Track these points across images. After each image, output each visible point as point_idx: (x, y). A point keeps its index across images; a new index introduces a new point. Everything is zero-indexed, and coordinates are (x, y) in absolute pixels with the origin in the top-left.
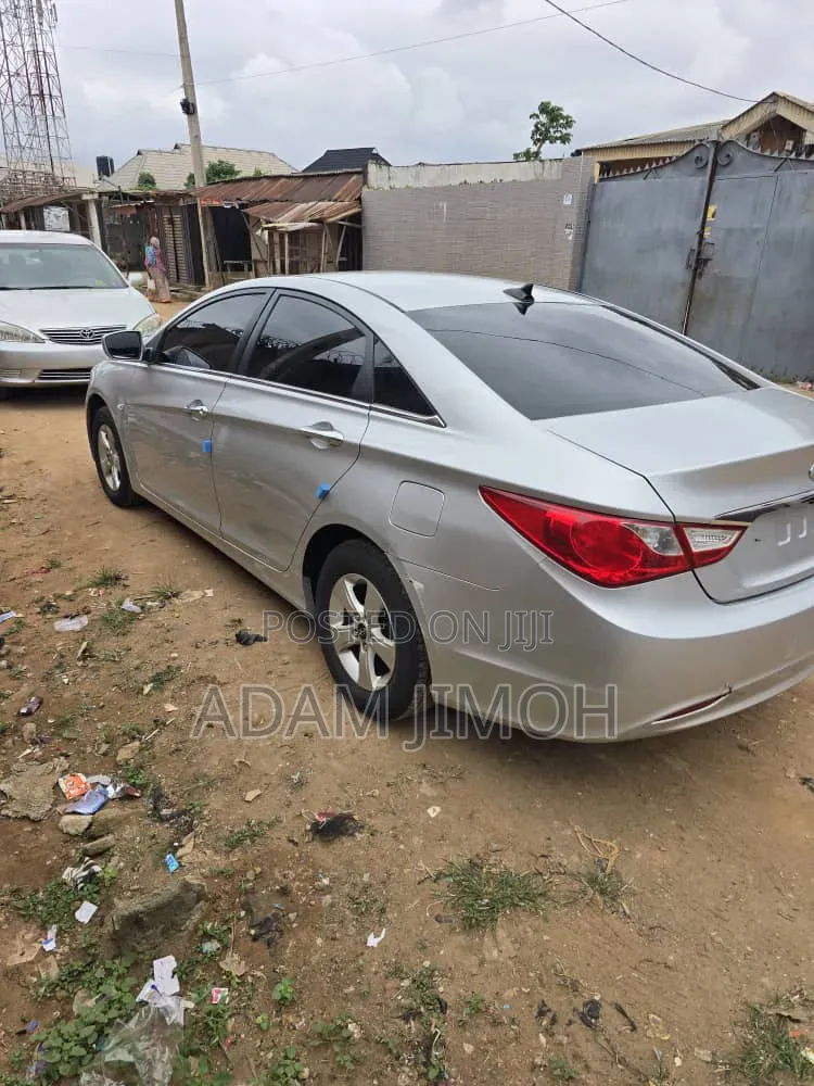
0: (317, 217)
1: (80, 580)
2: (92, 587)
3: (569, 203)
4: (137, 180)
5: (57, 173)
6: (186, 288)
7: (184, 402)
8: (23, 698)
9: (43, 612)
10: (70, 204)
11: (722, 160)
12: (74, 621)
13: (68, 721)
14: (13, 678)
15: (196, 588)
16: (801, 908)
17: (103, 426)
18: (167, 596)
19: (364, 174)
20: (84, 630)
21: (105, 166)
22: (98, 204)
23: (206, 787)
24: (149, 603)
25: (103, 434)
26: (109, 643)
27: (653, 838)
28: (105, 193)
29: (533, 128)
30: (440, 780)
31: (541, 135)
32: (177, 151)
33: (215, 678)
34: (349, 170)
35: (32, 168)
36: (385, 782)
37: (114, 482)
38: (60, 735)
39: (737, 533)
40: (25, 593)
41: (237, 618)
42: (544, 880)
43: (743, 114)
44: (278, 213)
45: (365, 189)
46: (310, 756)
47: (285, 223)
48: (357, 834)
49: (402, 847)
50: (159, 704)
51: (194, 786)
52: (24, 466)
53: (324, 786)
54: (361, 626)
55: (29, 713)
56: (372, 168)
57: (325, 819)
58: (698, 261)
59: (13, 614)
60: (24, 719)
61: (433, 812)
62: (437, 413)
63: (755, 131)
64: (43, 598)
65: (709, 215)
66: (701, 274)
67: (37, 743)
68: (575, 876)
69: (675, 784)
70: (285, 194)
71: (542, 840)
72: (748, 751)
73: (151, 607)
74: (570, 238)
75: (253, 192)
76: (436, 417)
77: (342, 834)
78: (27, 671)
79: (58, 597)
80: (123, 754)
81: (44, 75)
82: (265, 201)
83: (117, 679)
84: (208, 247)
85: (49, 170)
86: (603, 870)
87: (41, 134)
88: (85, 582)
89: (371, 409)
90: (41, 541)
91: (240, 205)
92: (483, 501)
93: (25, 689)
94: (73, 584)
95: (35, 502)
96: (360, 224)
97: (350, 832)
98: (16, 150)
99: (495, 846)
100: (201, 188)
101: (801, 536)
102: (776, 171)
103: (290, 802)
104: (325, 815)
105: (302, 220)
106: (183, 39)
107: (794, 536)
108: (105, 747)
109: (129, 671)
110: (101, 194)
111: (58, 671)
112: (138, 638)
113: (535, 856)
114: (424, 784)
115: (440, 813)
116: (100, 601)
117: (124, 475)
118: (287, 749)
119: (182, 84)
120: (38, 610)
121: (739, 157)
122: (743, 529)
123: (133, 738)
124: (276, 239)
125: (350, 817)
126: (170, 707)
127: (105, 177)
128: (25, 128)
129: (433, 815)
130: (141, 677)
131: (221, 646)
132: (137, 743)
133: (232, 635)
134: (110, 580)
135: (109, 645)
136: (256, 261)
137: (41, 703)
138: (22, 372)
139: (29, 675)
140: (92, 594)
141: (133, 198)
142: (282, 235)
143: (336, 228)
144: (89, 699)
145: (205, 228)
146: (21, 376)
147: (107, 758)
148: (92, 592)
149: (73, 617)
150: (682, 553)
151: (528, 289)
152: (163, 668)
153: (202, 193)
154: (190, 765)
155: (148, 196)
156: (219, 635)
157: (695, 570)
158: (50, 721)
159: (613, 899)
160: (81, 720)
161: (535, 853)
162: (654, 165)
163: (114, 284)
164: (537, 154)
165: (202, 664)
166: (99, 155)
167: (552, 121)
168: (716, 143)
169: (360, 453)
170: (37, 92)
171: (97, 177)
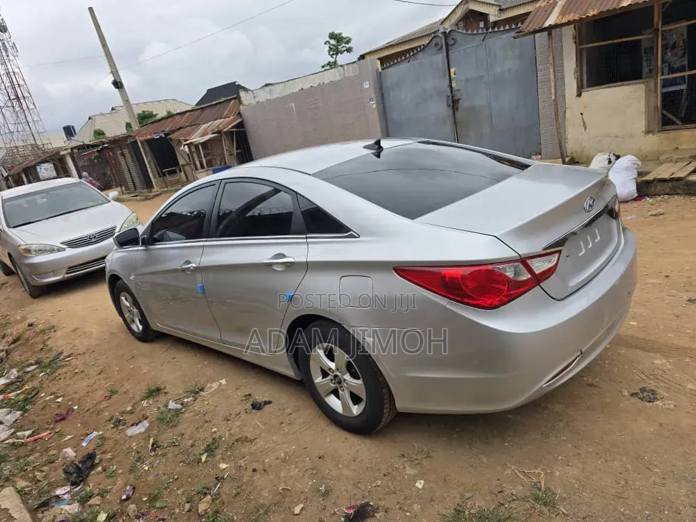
0: (216, 130)
1: (134, 397)
2: (144, 400)
3: (368, 87)
4: (93, 134)
5: (39, 143)
6: (141, 192)
7: (178, 264)
8: (121, 489)
9: (116, 426)
10: (53, 160)
11: (451, 42)
12: (138, 427)
13: (157, 495)
14: (109, 477)
15: (213, 381)
16: (666, 476)
17: (122, 293)
18: (196, 392)
19: (238, 98)
20: (147, 430)
21: (69, 131)
22: (72, 155)
23: (266, 513)
24: (186, 400)
25: (123, 298)
26: (167, 435)
27: (561, 459)
28: (75, 148)
29: (328, 49)
30: (417, 462)
31: (335, 51)
32: (114, 111)
33: (247, 437)
34: (229, 98)
35: (21, 144)
36: (382, 474)
37: (137, 327)
38: (154, 507)
39: (557, 255)
40: (100, 417)
41: (247, 393)
42: (506, 508)
43: (451, 14)
44: (190, 134)
45: (241, 108)
46: (327, 471)
47: (197, 138)
48: (376, 514)
49: (408, 514)
50: (215, 466)
51: (257, 514)
52: (73, 333)
53: (343, 488)
54: (336, 376)
55: (128, 498)
56: (242, 94)
57: (352, 511)
58: (454, 101)
59: (95, 433)
60: (126, 503)
61: (420, 484)
62: (351, 230)
63: (460, 21)
64: (113, 416)
65: (452, 75)
66: (457, 109)
67: (140, 517)
68: (524, 499)
69: (561, 421)
70: (191, 122)
71: (495, 482)
72: (594, 386)
73: (187, 402)
74: (374, 106)
75: (171, 125)
76: (351, 232)
77: (366, 517)
78: (117, 470)
79: (123, 413)
80: (202, 507)
81: (17, 86)
82: (181, 128)
83: (181, 457)
84: (150, 165)
85: (33, 142)
86: (540, 490)
87: (22, 121)
88: (138, 398)
89: (307, 238)
90: (99, 379)
91: (164, 134)
92: (399, 277)
93: (120, 482)
94: (129, 402)
95: (87, 355)
96: (244, 127)
97: (371, 514)
98: (8, 135)
99: (467, 495)
100: (137, 130)
101: (590, 247)
102: (483, 40)
103: (325, 506)
104: (351, 508)
105: (208, 134)
106: (104, 45)
107: (586, 247)
108: (187, 506)
109: (187, 449)
110: (72, 149)
111: (139, 464)
112: (186, 424)
113: (494, 494)
114: (408, 468)
115: (424, 484)
116: (151, 407)
117: (144, 321)
118: (310, 472)
119: (110, 71)
120: (112, 426)
121: (459, 38)
122: (560, 252)
123: (205, 494)
124: (193, 149)
125: (367, 504)
126: (223, 466)
127: (72, 138)
128: (11, 120)
129: (420, 487)
130: (196, 451)
131: (243, 416)
132: (209, 497)
133: (248, 406)
134: (154, 392)
135: (167, 436)
136: (183, 165)
137: (134, 488)
138: (55, 273)
139: (120, 471)
140: (145, 405)
141: (93, 146)
142: (196, 146)
143: (230, 134)
144: (166, 477)
145: (145, 153)
146: (54, 276)
147: (192, 513)
148: (145, 403)
149: (137, 424)
150: (529, 276)
151: (378, 143)
152: (211, 441)
153: (138, 133)
154: (250, 501)
155: (103, 143)
156: (239, 408)
157: (541, 284)
158: (144, 499)
159: (554, 507)
160: (165, 492)
161: (494, 492)
162: (412, 54)
163: (100, 202)
164: (335, 62)
165: (235, 430)
166: (64, 126)
167: (338, 42)
168: (444, 33)
169: (308, 266)
170: (15, 97)
171: (66, 139)
